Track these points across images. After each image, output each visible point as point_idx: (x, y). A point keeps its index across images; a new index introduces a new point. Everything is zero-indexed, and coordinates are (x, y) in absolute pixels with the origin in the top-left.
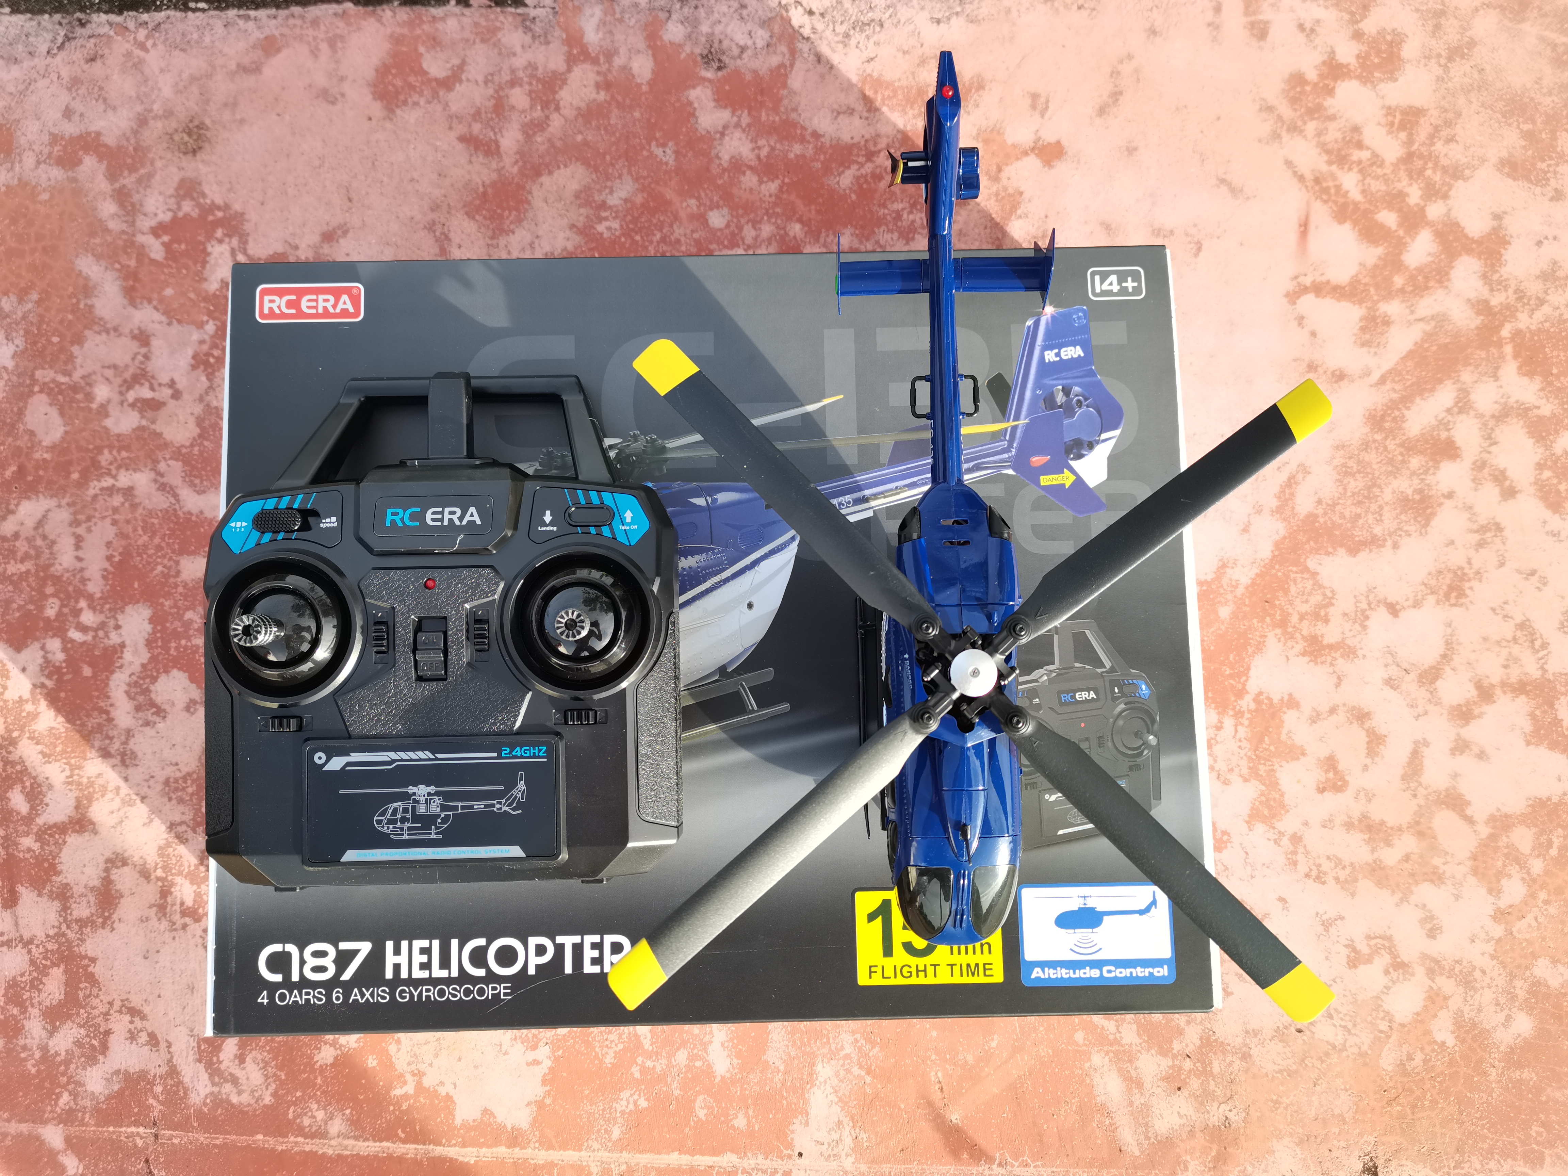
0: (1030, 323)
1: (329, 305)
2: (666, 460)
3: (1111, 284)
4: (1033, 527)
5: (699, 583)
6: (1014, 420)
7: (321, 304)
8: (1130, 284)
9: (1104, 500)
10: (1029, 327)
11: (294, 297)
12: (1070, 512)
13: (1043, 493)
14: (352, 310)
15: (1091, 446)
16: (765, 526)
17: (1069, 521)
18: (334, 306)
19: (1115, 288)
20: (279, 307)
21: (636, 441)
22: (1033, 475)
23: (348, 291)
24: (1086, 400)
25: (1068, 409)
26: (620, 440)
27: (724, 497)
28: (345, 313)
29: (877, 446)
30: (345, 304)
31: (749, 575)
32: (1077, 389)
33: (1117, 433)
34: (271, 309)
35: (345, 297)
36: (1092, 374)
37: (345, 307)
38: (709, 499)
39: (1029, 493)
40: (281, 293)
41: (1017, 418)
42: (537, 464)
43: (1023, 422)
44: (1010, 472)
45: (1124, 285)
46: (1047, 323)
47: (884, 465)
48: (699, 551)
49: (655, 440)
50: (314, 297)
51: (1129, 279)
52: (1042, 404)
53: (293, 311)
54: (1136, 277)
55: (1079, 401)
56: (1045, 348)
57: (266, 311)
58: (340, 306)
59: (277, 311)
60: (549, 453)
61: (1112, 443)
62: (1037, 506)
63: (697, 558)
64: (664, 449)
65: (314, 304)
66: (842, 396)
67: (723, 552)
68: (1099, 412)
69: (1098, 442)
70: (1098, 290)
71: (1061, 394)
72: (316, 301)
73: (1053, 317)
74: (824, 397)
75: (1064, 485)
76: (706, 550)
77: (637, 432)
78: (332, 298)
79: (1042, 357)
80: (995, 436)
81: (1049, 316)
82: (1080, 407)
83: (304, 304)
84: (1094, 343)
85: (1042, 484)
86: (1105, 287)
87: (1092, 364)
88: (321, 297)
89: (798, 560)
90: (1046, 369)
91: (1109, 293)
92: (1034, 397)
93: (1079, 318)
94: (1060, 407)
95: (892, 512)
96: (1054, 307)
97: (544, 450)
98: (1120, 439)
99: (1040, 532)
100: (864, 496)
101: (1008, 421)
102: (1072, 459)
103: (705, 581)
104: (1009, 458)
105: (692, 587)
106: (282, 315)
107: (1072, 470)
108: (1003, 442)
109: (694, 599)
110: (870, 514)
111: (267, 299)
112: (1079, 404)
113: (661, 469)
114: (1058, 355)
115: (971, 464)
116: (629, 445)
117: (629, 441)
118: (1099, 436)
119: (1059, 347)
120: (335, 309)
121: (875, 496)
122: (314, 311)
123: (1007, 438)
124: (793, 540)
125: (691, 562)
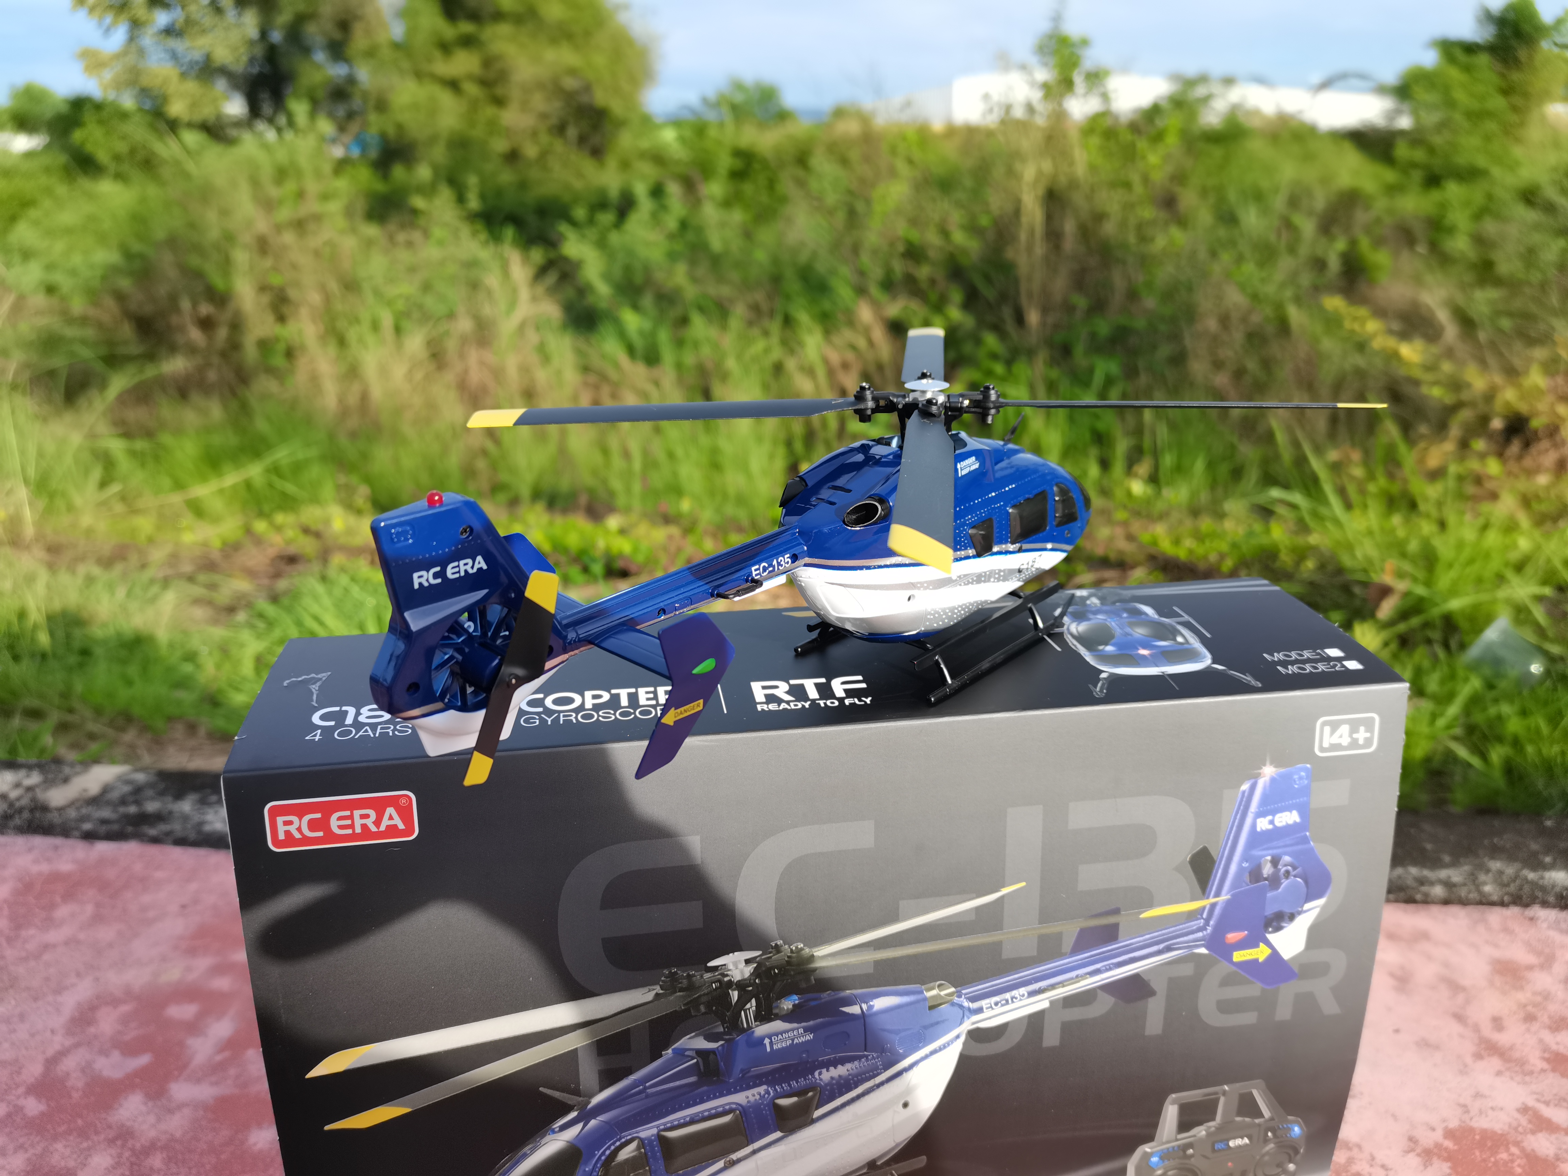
0: (1245, 787)
1: (369, 822)
2: (814, 970)
3: (1341, 736)
4: (1218, 1003)
6: (1214, 897)
7: (358, 822)
8: (1362, 735)
10: (1244, 792)
11: (319, 816)
14: (401, 826)
15: (1292, 917)
16: (926, 1027)
17: (1257, 993)
18: (377, 823)
19: (1345, 741)
20: (299, 829)
21: (778, 952)
22: (1227, 952)
24: (1295, 869)
25: (1274, 881)
26: (760, 953)
28: (392, 830)
29: (1059, 936)
30: (392, 819)
32: (1287, 859)
33: (1321, 902)
34: (287, 833)
35: (390, 811)
36: (1305, 840)
37: (391, 823)
38: (864, 1006)
39: (1220, 969)
40: (300, 811)
41: (1217, 895)
43: (1224, 897)
44: (1203, 951)
45: (1355, 736)
46: (1264, 788)
48: (851, 1059)
49: (802, 949)
50: (348, 813)
51: (1362, 729)
52: (1247, 878)
53: (321, 834)
54: (1368, 724)
55: (1287, 872)
56: (1261, 814)
57: (282, 836)
58: (385, 822)
59: (297, 836)
60: (672, 975)
61: (1315, 912)
62: (1226, 982)
63: (849, 1066)
64: (812, 958)
65: (349, 822)
66: (1023, 884)
67: (877, 1058)
68: (1306, 882)
69: (1300, 913)
70: (1326, 744)
71: (1269, 865)
72: (351, 817)
73: (1273, 780)
74: (1004, 887)
75: (1257, 959)
76: (859, 1058)
78: (373, 814)
80: (1192, 915)
81: (1268, 778)
82: (1287, 878)
83: (334, 823)
85: (1235, 959)
86: (1335, 740)
87: (1307, 829)
88: (357, 813)
90: (1256, 838)
91: (1338, 747)
92: (1240, 869)
93: (1301, 778)
95: (1069, 1002)
96: (1275, 767)
97: (666, 972)
98: (1324, 908)
99: (1225, 1007)
100: (1040, 988)
101: (1208, 898)
102: (1270, 933)
103: (856, 1087)
104: (1204, 936)
105: (841, 1094)
106: (306, 840)
107: (1268, 944)
108: (1199, 921)
109: (843, 1106)
110: (1045, 1005)
111: (280, 820)
112: (1287, 874)
113: (808, 980)
114: (1272, 822)
115: (1161, 946)
116: (770, 957)
117: (770, 953)
118: (1302, 906)
119: (1274, 813)
120: (378, 827)
121: (1053, 987)
122: (350, 831)
123: (1205, 916)
124: (958, 1037)
125: (841, 1071)
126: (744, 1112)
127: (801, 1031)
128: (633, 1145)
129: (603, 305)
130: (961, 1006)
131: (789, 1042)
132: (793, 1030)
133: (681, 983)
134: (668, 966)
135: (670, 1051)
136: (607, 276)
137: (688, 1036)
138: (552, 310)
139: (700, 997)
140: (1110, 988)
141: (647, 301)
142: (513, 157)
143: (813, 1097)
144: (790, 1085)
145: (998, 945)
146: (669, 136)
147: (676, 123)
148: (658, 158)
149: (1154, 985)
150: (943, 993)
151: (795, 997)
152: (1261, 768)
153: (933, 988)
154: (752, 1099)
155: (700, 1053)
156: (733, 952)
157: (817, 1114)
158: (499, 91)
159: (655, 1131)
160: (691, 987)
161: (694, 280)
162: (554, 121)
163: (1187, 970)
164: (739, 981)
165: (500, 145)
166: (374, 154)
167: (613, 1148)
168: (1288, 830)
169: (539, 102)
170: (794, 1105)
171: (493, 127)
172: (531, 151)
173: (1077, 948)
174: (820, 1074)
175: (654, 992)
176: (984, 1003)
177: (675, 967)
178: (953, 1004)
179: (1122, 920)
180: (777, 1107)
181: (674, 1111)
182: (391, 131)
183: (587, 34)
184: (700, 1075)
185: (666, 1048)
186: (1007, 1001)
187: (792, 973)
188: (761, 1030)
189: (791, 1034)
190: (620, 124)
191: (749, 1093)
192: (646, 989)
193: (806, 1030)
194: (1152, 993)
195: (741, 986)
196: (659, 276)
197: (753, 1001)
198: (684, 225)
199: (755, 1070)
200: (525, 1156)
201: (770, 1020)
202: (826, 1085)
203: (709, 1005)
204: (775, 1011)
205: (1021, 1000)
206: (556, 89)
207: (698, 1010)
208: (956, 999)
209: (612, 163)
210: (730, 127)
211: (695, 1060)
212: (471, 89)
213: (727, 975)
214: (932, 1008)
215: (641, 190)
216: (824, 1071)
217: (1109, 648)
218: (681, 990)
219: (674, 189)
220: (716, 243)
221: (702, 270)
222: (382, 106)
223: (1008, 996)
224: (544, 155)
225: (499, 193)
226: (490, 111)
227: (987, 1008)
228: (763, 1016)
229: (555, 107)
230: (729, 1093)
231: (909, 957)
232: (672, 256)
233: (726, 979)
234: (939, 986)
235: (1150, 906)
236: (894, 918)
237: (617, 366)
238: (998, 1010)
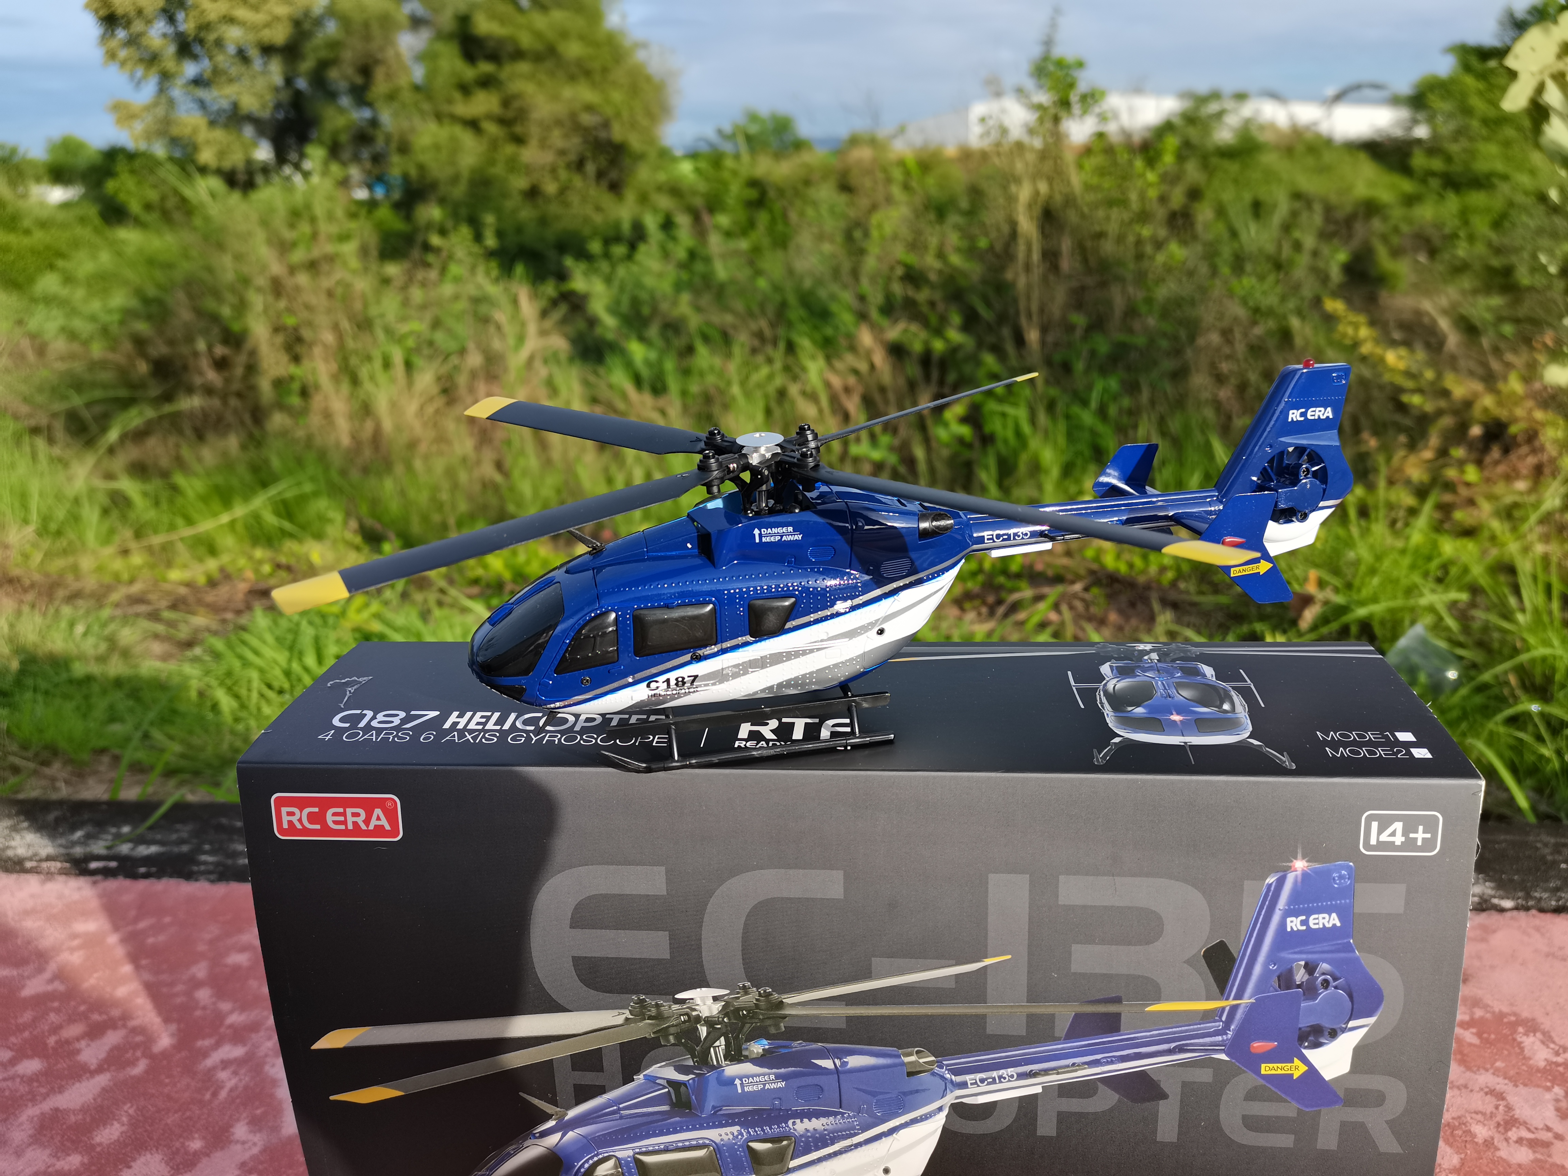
0: (1271, 880)
1: (360, 820)
2: (784, 1017)
3: (1393, 834)
4: (1245, 1118)
5: (825, 1145)
6: (1235, 999)
7: (350, 820)
8: (1420, 836)
9: (1341, 1094)
10: (1270, 885)
11: (316, 810)
12: (1295, 1104)
13: (1262, 1082)
14: (388, 827)
15: (1334, 1034)
16: (905, 1094)
17: (1292, 1114)
18: (367, 822)
19: (1399, 840)
20: (300, 820)
21: (746, 993)
22: (1253, 1062)
23: (380, 803)
24: (1335, 979)
25: (1310, 990)
26: (727, 992)
27: (854, 1061)
28: (379, 830)
29: (1052, 1018)
30: (379, 820)
31: (885, 1142)
32: (1325, 967)
33: (1371, 1020)
34: (290, 823)
35: (378, 812)
36: (1349, 948)
37: (379, 823)
38: (837, 1062)
39: (1246, 1081)
40: (301, 804)
41: (1239, 996)
42: (627, 1012)
43: (1247, 1001)
44: (1223, 1057)
45: (1412, 835)
46: (1295, 884)
47: (1059, 1039)
48: (826, 1114)
49: (770, 994)
50: (341, 810)
51: (1421, 828)
52: (1275, 982)
53: (318, 827)
54: (1429, 824)
55: (1326, 982)
57: (285, 826)
58: (374, 822)
59: (299, 826)
61: (1362, 1032)
62: (1252, 1095)
63: (823, 1120)
64: (780, 1005)
65: (342, 818)
67: (854, 1117)
68: (1351, 996)
69: (1344, 1030)
70: (1373, 842)
71: (1302, 971)
72: (344, 814)
73: (1305, 875)
74: (986, 958)
75: (1292, 1075)
76: (835, 1114)
77: (748, 984)
78: (362, 812)
79: (1283, 924)
80: (1208, 1016)
81: (1299, 873)
82: (1326, 988)
83: (330, 818)
84: (1357, 910)
85: (1263, 1072)
86: (1384, 837)
87: (1349, 936)
88: (349, 811)
89: (945, 1131)
90: (1285, 938)
91: (1390, 846)
92: (1266, 973)
93: (1341, 877)
94: (1299, 986)
95: (1065, 1090)
96: (1307, 861)
97: (634, 997)
98: (1373, 1028)
99: (1252, 1123)
100: (1031, 1071)
101: (1227, 999)
102: (1306, 1048)
103: (833, 1144)
104: (1223, 1040)
105: (817, 1149)
106: (305, 831)
107: (1305, 1060)
108: (1217, 1024)
109: (820, 1160)
110: (1038, 1090)
111: (284, 810)
112: (1326, 984)
113: (777, 1026)
114: (1304, 923)
115: (1173, 1045)
116: (738, 998)
117: (738, 993)
118: (1347, 1022)
119: (1308, 913)
120: (368, 826)
121: (1046, 1072)
122: (343, 827)
123: (1224, 1019)
124: (940, 1109)
125: (816, 1124)
126: (718, 1149)
127: (772, 1077)
128: (611, 1163)
129: (610, 336)
130: (942, 1077)
131: (760, 1087)
132: (764, 1075)
133: (650, 1011)
134: (637, 993)
135: (641, 1076)
136: (613, 310)
137: (659, 1065)
138: (559, 343)
139: (669, 1027)
140: (1113, 1082)
141: (653, 331)
142: (533, 193)
143: (788, 1146)
144: (763, 1130)
145: (984, 1017)
146: (686, 168)
147: (693, 156)
148: (675, 191)
149: (1165, 1086)
150: (921, 1061)
151: (765, 1042)
152: (1292, 861)
153: (910, 1054)
154: (725, 1138)
155: (671, 1083)
156: (700, 987)
157: (793, 1164)
158: (518, 129)
159: (630, 1153)
160: (659, 1017)
161: (698, 309)
162: (573, 157)
163: (1205, 1076)
164: (707, 1017)
165: (520, 183)
166: (397, 195)
167: (591, 1162)
168: (1325, 933)
169: (557, 138)
170: (769, 1150)
171: (513, 165)
172: (551, 188)
173: (1071, 1035)
174: (794, 1124)
175: (624, 1017)
176: (968, 1078)
177: (644, 994)
178: (934, 1074)
179: (1125, 1010)
180: (750, 1149)
181: (648, 1137)
182: (413, 172)
183: (605, 70)
184: (673, 1105)
185: (638, 1071)
186: (994, 1079)
187: (761, 1017)
188: (732, 1070)
189: (761, 1078)
190: (640, 157)
191: (723, 1131)
192: (616, 1012)
193: (778, 1077)
194: (1164, 1096)
195: (709, 1022)
196: (664, 306)
197: (722, 1039)
198: (692, 255)
199: (727, 1110)
200: (509, 1156)
201: (740, 1061)
202: (801, 1136)
203: (678, 1036)
204: (745, 1053)
205: (1009, 1081)
206: (573, 125)
207: (668, 1041)
208: (937, 1070)
209: (630, 196)
210: (746, 157)
211: (667, 1090)
212: (491, 128)
213: (695, 1010)
214: (910, 1074)
215: (651, 222)
216: (798, 1121)
217: (1140, 710)
218: (650, 1018)
219: (683, 220)
220: (721, 271)
221: (706, 300)
222: (404, 148)
223: (995, 1074)
224: (563, 191)
225: (519, 229)
226: (509, 149)
227: (972, 1084)
228: (735, 1055)
229: (574, 144)
230: (702, 1128)
231: (883, 1017)
232: (679, 287)
233: (694, 1013)
234: (917, 1052)
235: (1158, 999)
236: (867, 976)
237: (624, 396)
238: (984, 1088)
